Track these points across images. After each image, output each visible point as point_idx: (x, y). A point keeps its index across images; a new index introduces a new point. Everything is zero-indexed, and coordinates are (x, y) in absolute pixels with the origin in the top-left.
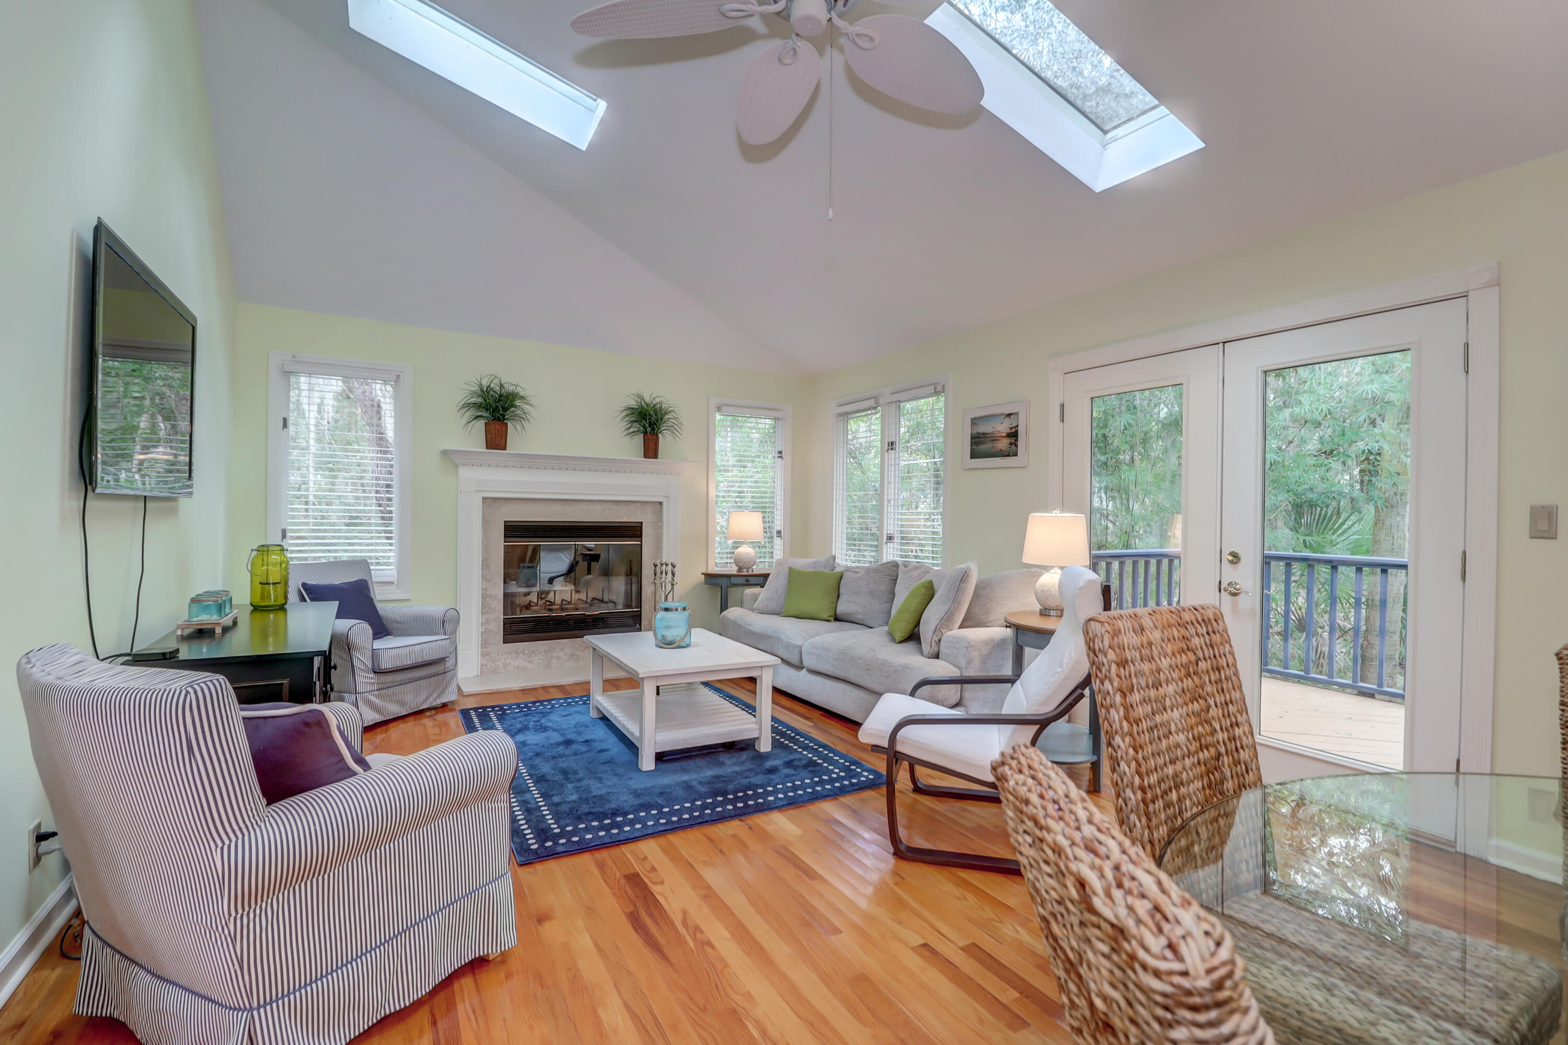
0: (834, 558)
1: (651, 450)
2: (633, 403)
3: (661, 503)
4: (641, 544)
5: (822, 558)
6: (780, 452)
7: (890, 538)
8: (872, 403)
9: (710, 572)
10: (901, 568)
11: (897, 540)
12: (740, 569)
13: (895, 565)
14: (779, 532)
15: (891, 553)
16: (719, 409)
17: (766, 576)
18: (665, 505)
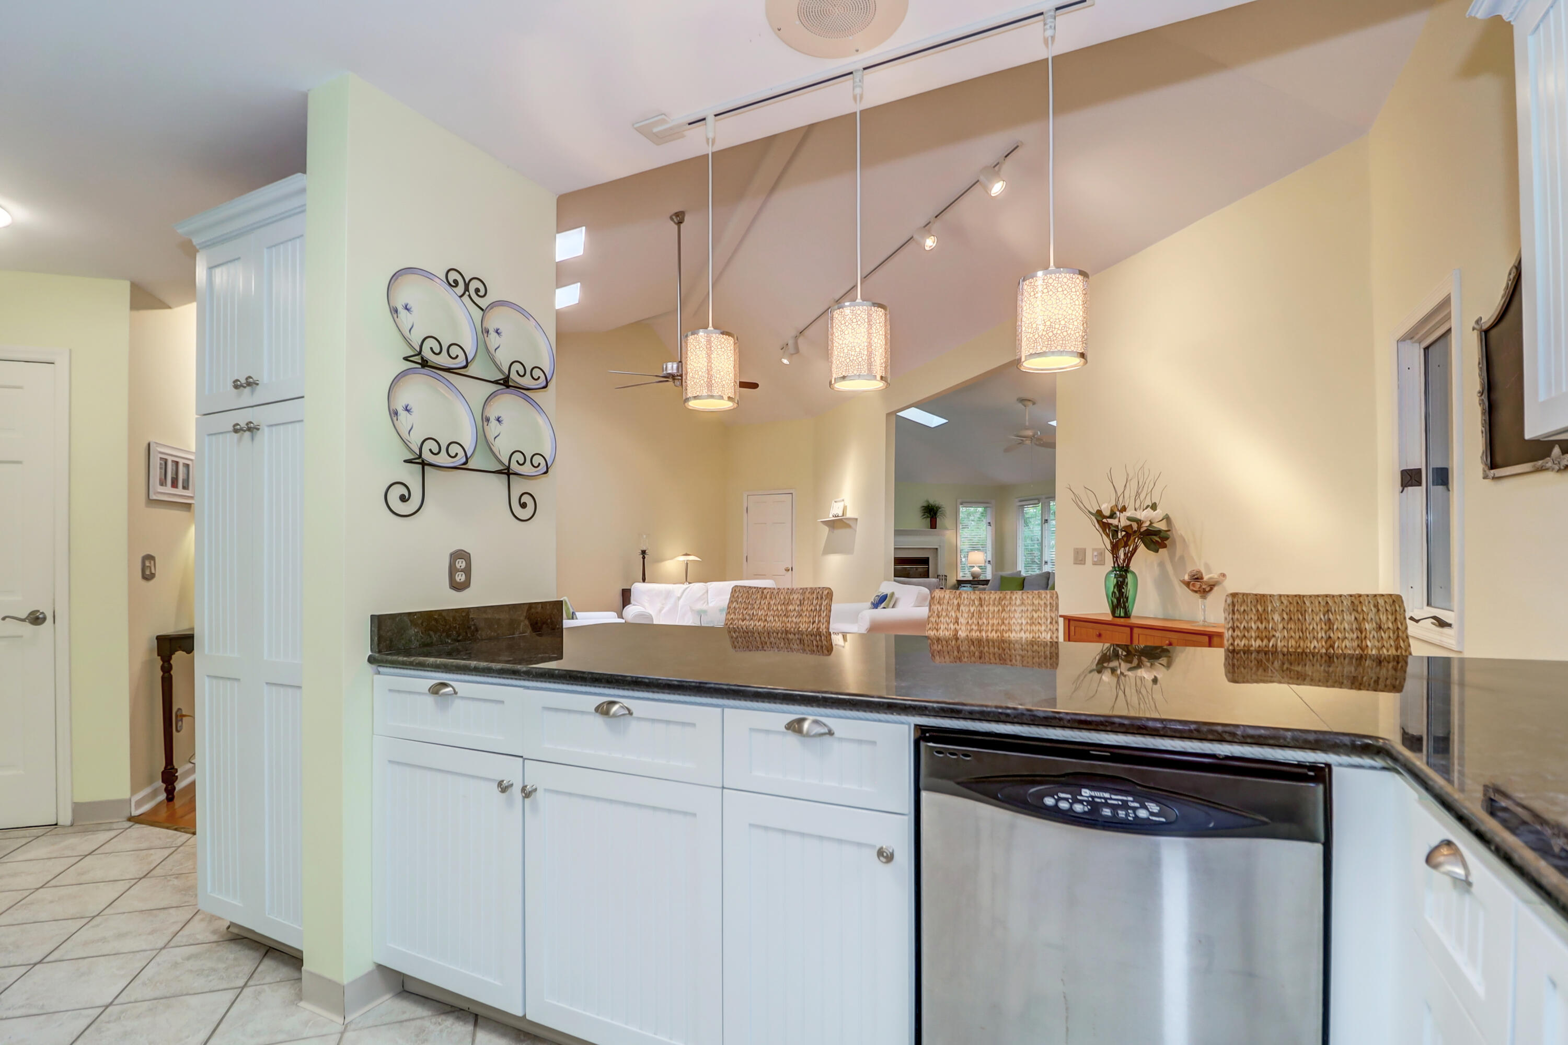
0: (1020, 571)
1: (933, 525)
2: (925, 504)
3: (937, 549)
4: (928, 568)
5: (1015, 571)
6: (989, 523)
7: (1046, 563)
8: (1036, 502)
9: (958, 579)
10: (1051, 574)
11: (1049, 563)
12: (974, 578)
13: (1049, 573)
14: (989, 561)
15: (1046, 569)
16: (961, 504)
17: (989, 580)
18: (939, 550)
